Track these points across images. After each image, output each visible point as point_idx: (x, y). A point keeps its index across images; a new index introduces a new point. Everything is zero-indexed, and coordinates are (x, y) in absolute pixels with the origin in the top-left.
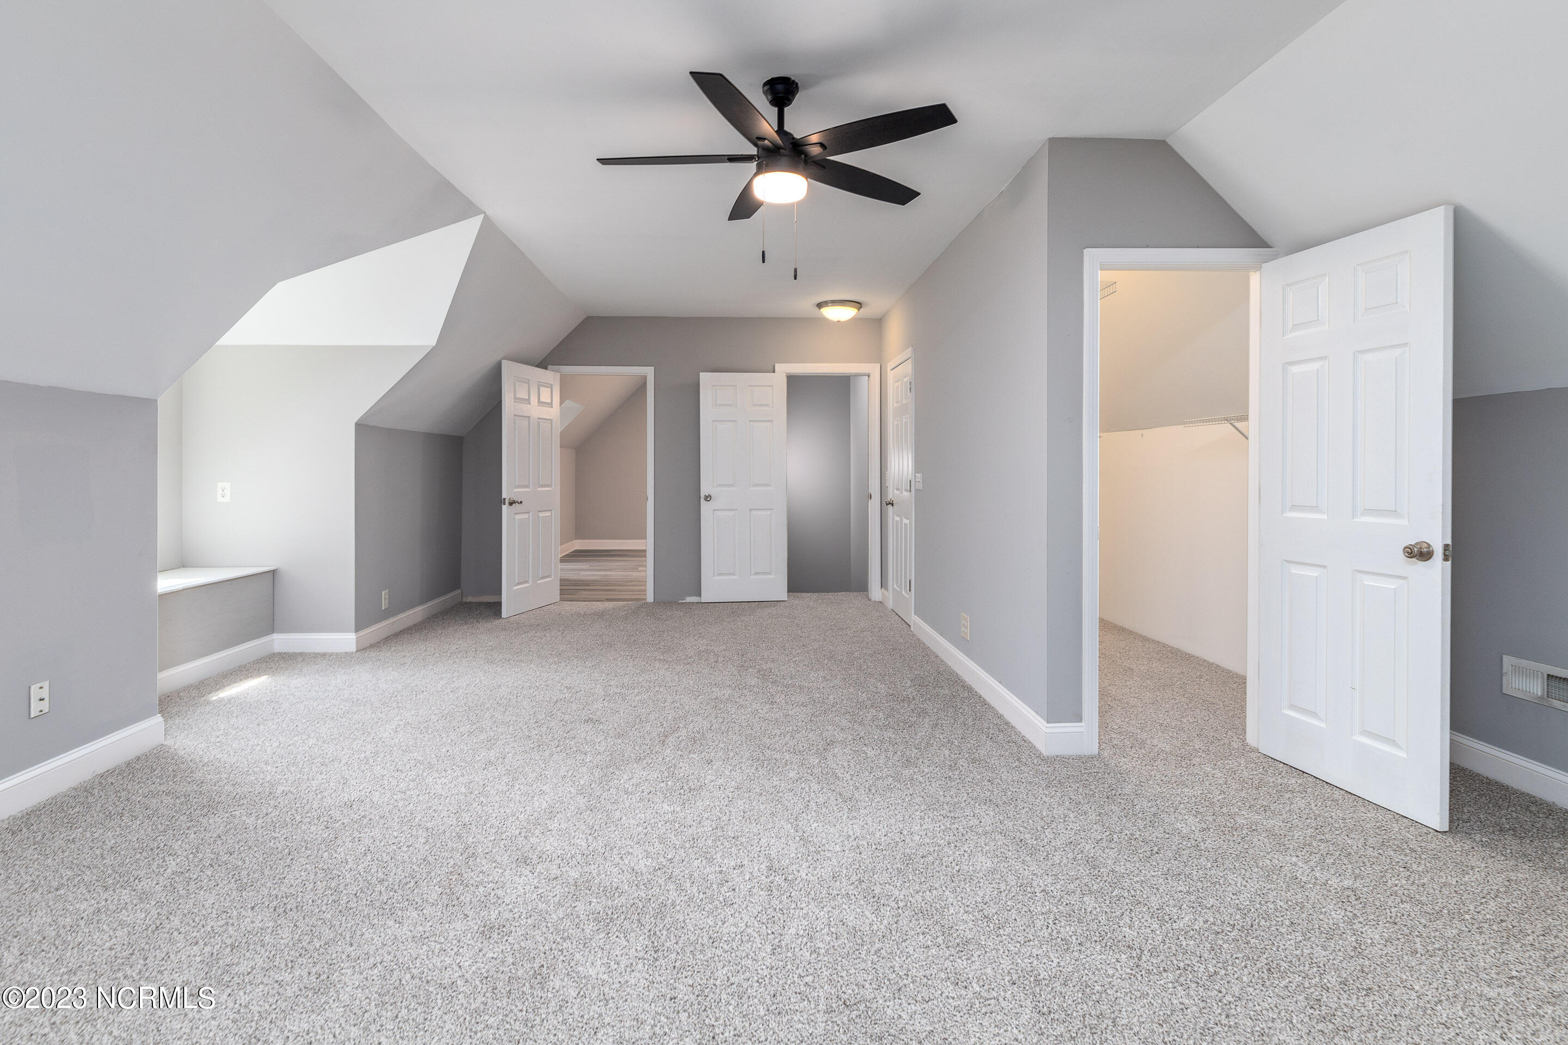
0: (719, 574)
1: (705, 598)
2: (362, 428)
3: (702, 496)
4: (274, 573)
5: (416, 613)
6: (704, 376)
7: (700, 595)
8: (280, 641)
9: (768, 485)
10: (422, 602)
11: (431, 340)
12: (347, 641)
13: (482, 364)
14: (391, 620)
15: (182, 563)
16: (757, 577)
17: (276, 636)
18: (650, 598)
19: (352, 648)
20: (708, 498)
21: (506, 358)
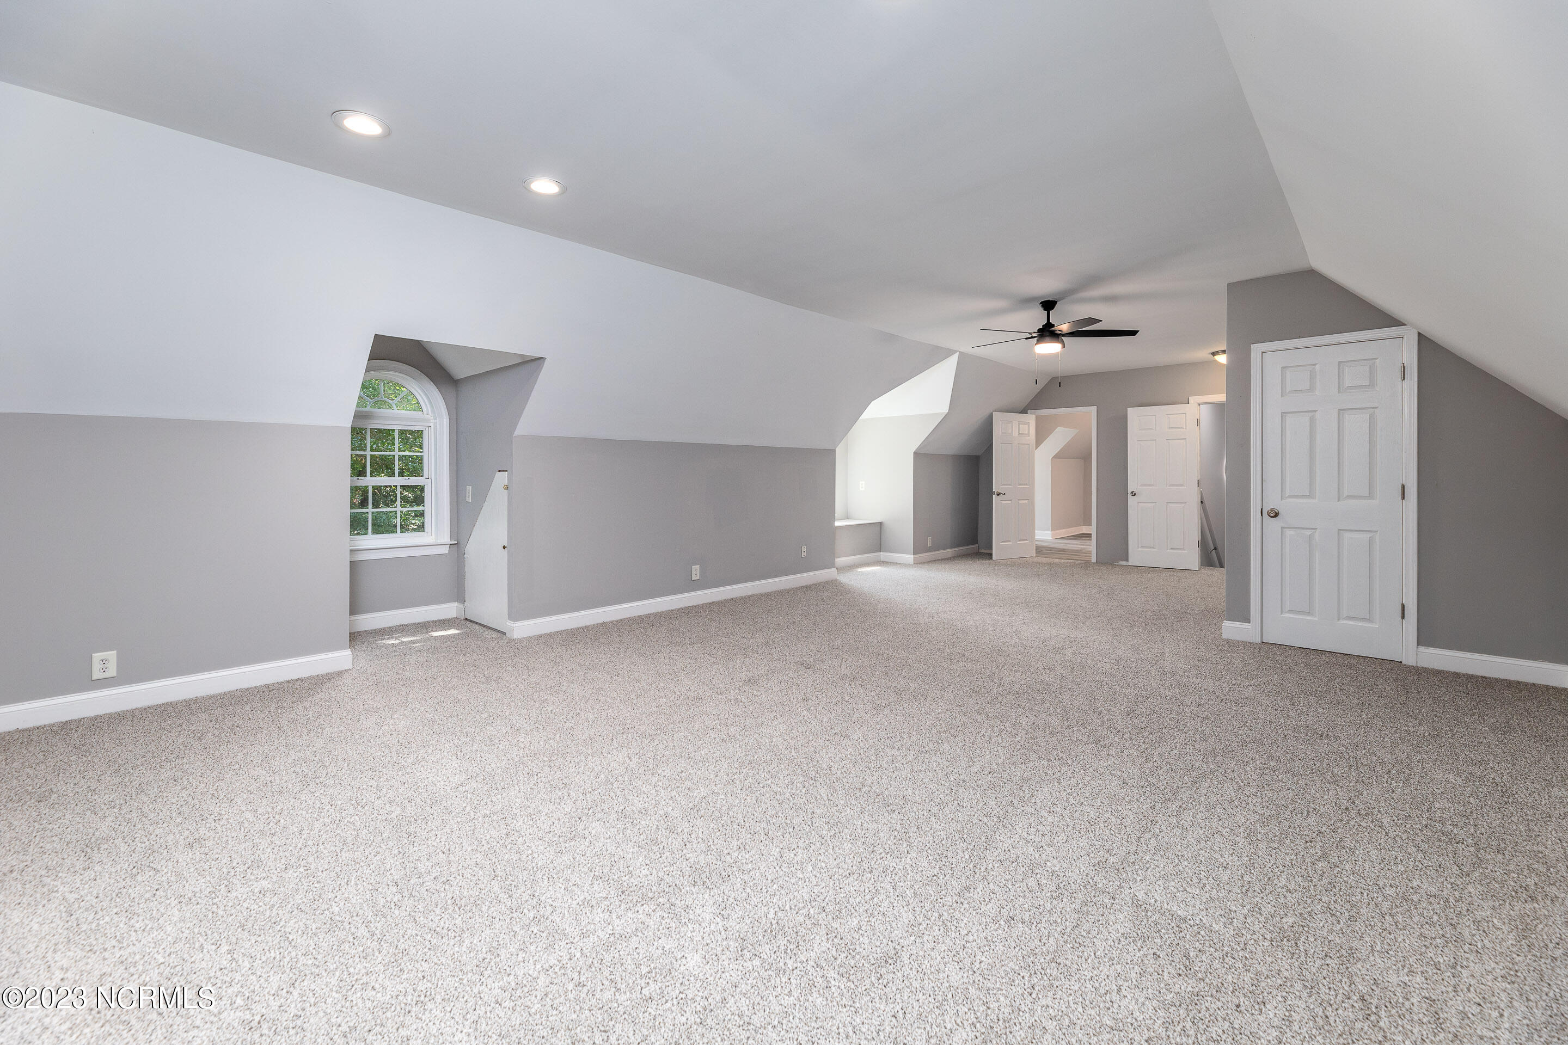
0: (1142, 547)
1: (1132, 561)
2: (916, 454)
3: (1129, 491)
4: (881, 523)
5: (949, 552)
6: (1131, 411)
7: (1127, 560)
8: (883, 555)
9: (1182, 485)
10: (951, 548)
11: (945, 409)
12: (909, 558)
13: (982, 415)
14: (933, 553)
15: (848, 517)
16: (1171, 551)
17: (881, 553)
18: (1094, 560)
19: (912, 562)
20: (1134, 494)
21: (996, 411)
